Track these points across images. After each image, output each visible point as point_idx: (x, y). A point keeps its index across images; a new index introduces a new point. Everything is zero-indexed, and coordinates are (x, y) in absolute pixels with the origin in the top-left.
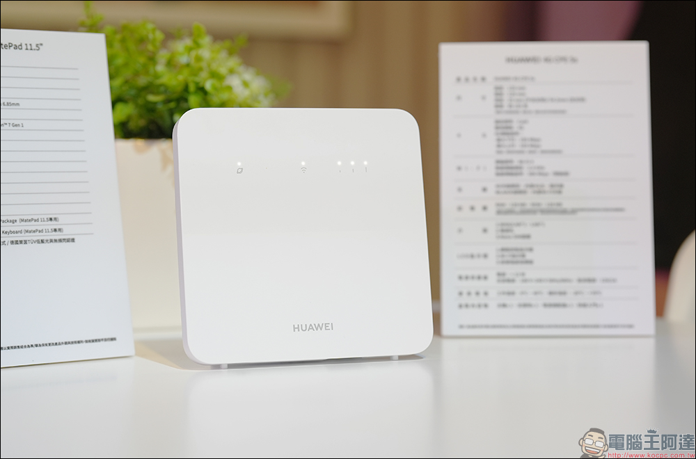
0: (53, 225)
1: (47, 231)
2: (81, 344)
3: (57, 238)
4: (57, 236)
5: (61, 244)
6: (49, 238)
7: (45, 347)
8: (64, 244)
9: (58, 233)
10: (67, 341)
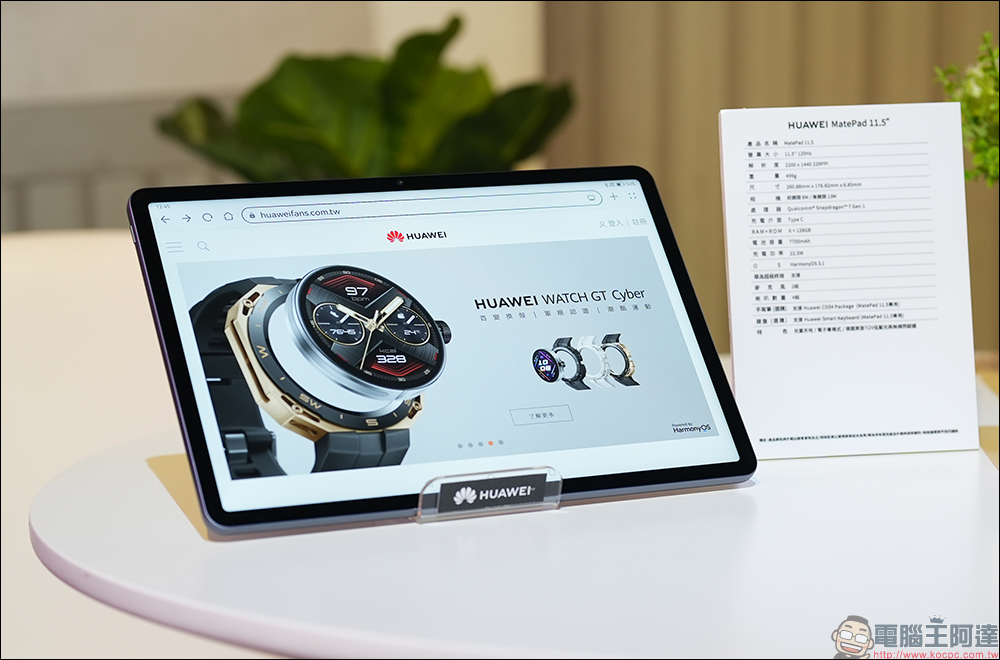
0: (894, 310)
1: (886, 317)
2: (918, 435)
3: (897, 324)
4: (897, 321)
5: (900, 329)
6: (888, 324)
7: (879, 437)
8: (904, 330)
9: (898, 318)
10: (903, 431)
